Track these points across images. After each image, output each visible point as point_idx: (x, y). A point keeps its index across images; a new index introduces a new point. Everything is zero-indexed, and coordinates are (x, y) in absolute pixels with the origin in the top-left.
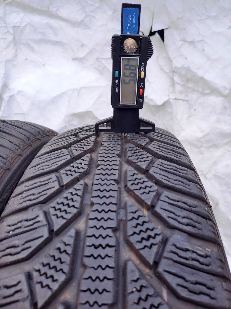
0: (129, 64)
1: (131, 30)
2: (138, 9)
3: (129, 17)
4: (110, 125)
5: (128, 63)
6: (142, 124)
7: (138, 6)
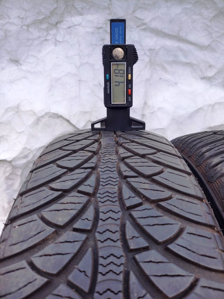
0: (118, 69)
1: (118, 40)
2: (123, 23)
3: (117, 29)
4: (104, 125)
5: (117, 67)
6: (133, 123)
7: (124, 21)
